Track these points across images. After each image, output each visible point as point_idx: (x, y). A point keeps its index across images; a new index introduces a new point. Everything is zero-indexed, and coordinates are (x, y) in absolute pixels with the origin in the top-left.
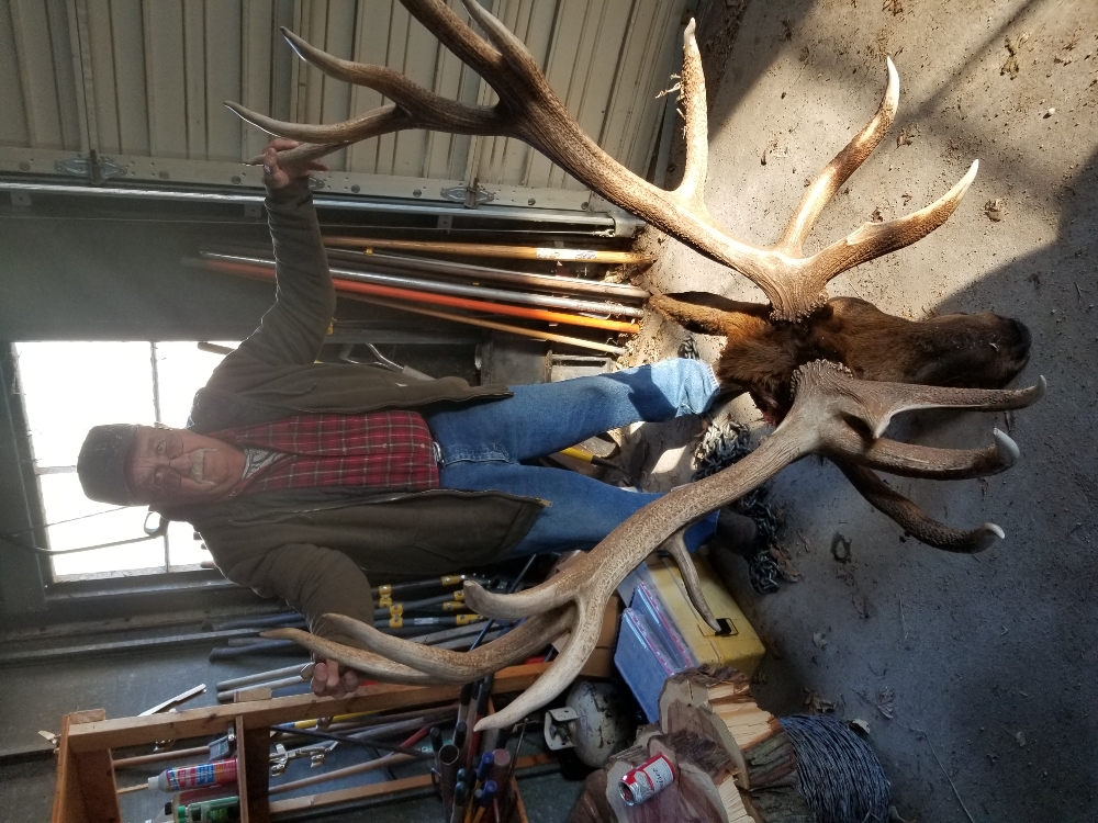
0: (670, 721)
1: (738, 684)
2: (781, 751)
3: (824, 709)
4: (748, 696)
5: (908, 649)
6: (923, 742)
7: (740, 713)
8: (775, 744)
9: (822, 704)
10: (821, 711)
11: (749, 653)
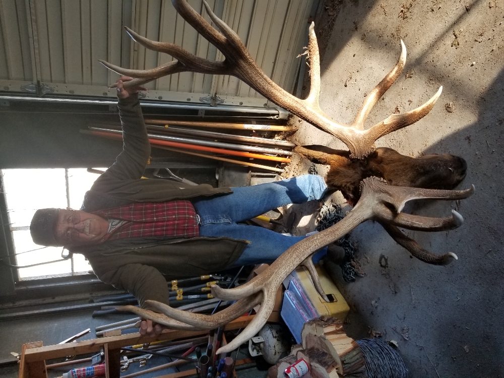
0: (306, 343)
1: (338, 325)
2: (358, 356)
3: (377, 336)
4: (342, 331)
5: (414, 307)
6: (423, 351)
7: (338, 339)
8: (354, 353)
9: (376, 334)
10: (376, 337)
11: (342, 310)
